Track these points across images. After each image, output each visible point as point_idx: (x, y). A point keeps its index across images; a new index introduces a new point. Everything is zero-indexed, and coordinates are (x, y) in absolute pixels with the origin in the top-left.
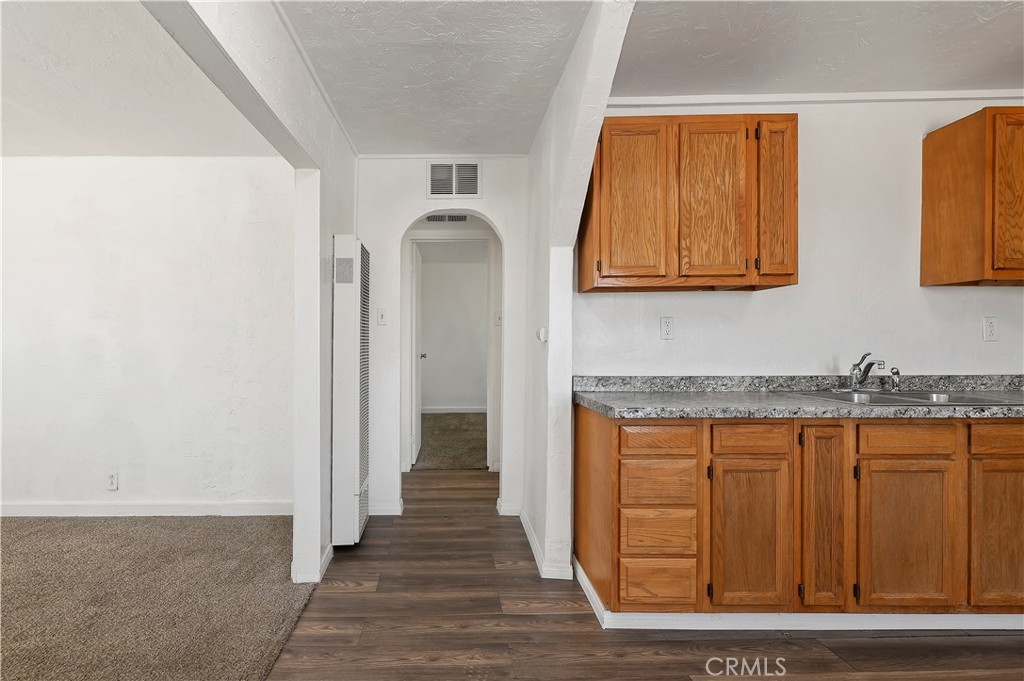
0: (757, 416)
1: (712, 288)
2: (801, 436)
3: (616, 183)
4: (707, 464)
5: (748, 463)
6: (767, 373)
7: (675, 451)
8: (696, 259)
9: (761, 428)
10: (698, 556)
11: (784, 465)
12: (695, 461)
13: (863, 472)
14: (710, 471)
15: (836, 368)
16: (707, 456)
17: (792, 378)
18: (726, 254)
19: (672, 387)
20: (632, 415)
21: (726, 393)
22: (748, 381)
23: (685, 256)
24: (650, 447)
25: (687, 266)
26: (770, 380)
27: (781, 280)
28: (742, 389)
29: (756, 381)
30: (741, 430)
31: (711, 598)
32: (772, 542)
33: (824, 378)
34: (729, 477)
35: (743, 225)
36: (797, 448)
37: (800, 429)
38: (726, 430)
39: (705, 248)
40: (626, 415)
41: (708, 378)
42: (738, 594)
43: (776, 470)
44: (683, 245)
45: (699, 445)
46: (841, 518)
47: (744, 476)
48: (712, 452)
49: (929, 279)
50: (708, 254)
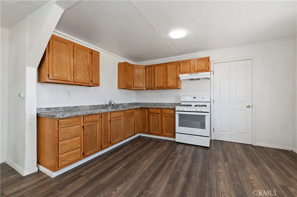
0: (93, 113)
1: (81, 85)
2: (101, 116)
3: (54, 54)
4: (82, 125)
5: (91, 123)
6: (93, 105)
7: (74, 124)
8: (78, 78)
9: (94, 116)
10: (81, 147)
11: (98, 122)
12: (79, 126)
13: (111, 121)
14: (83, 127)
15: (106, 103)
16: (83, 124)
17: (98, 105)
18: (85, 78)
19: (71, 109)
21: (85, 110)
22: (89, 106)
23: (75, 77)
24: (68, 124)
25: (76, 79)
26: (94, 106)
27: (97, 85)
28: (88, 108)
29: (91, 106)
30: (90, 117)
31: (84, 155)
32: (96, 138)
33: (104, 105)
34: (87, 127)
35: (89, 72)
36: (101, 119)
37: (101, 115)
38: (87, 117)
40: (61, 117)
41: (80, 106)
42: (90, 152)
43: (97, 124)
44: (75, 74)
45: (80, 122)
46: (108, 130)
47: (90, 127)
48: (84, 123)
49: (119, 87)
50: (81, 77)
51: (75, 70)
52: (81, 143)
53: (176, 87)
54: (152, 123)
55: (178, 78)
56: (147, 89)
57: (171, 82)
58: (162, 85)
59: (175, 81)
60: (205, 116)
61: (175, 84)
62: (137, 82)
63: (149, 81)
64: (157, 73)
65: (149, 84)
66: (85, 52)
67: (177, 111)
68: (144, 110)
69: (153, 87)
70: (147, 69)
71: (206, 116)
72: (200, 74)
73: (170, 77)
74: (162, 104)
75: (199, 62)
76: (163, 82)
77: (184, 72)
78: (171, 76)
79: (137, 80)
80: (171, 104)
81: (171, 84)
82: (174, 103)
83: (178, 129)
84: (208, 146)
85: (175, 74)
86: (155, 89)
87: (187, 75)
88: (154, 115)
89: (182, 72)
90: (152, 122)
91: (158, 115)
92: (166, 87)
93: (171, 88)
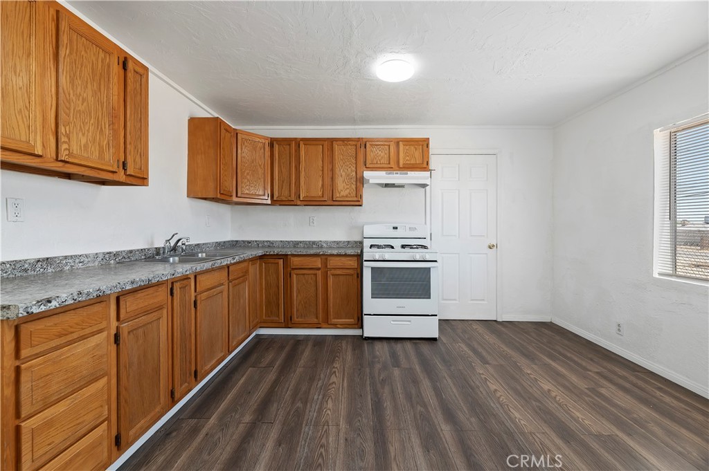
2: (172, 290)
4: (113, 332)
5: (144, 319)
7: (88, 331)
8: (75, 149)
9: (152, 291)
10: (107, 420)
11: (165, 311)
12: (105, 334)
13: (198, 302)
14: (117, 338)
15: (152, 243)
16: (114, 324)
18: (101, 152)
20: (43, 308)
22: (101, 257)
23: (65, 142)
24: (60, 336)
25: (67, 152)
26: (116, 255)
27: (140, 181)
28: (96, 263)
29: (107, 256)
30: (140, 295)
31: (119, 446)
32: (157, 371)
33: (148, 250)
34: (132, 336)
35: (115, 132)
36: (170, 297)
37: (171, 286)
38: (129, 299)
39: (83, 141)
40: (35, 310)
41: (66, 257)
42: (138, 426)
43: (159, 319)
44: (62, 129)
45: (108, 318)
46: (190, 335)
47: (141, 331)
48: (118, 319)
49: (192, 194)
50: (86, 146)
51: (62, 115)
52: (109, 402)
53: (357, 202)
54: (297, 296)
55: (361, 181)
56: (275, 202)
57: (343, 188)
58: (320, 193)
59: (354, 187)
60: (429, 269)
61: (354, 193)
62: (248, 180)
63: (283, 182)
64: (305, 161)
65: (281, 188)
66: (102, 55)
67: (365, 261)
68: (272, 261)
69: (293, 197)
70: (276, 147)
71: (431, 269)
72: (411, 174)
73: (341, 176)
74: (314, 243)
75: (407, 148)
76: (323, 185)
77: (376, 166)
78: (343, 174)
79: (248, 177)
80: (338, 243)
81: (342, 193)
82: (344, 242)
83: (371, 304)
84: (436, 335)
85: (354, 169)
86: (299, 203)
87: (383, 173)
88: (304, 274)
89: (371, 166)
90: (299, 291)
91: (316, 275)
92: (328, 200)
93: (344, 203)
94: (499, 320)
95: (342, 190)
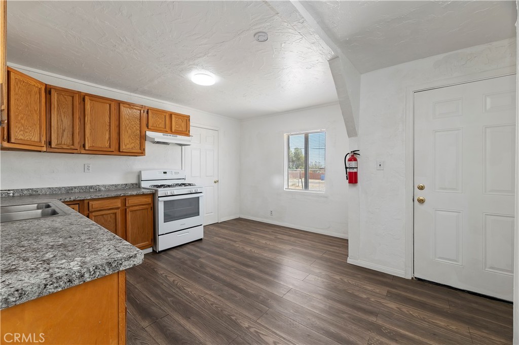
53: (142, 152)
55: (143, 138)
56: (53, 149)
57: (128, 143)
58: (107, 145)
59: (138, 142)
60: (198, 198)
61: (139, 147)
62: (22, 125)
63: (64, 131)
64: (91, 114)
65: (61, 136)
67: (159, 197)
69: (77, 146)
70: (55, 95)
71: (200, 198)
72: (179, 137)
73: (127, 132)
74: (91, 187)
75: (177, 119)
76: (110, 138)
77: (156, 128)
78: (129, 131)
79: (23, 122)
80: (116, 186)
81: (128, 146)
82: (122, 185)
84: (202, 237)
85: (138, 128)
86: (83, 151)
87: (161, 134)
88: (102, 215)
89: (151, 128)
91: (115, 214)
92: (117, 150)
93: (129, 154)
94: (219, 222)
95: (127, 144)
